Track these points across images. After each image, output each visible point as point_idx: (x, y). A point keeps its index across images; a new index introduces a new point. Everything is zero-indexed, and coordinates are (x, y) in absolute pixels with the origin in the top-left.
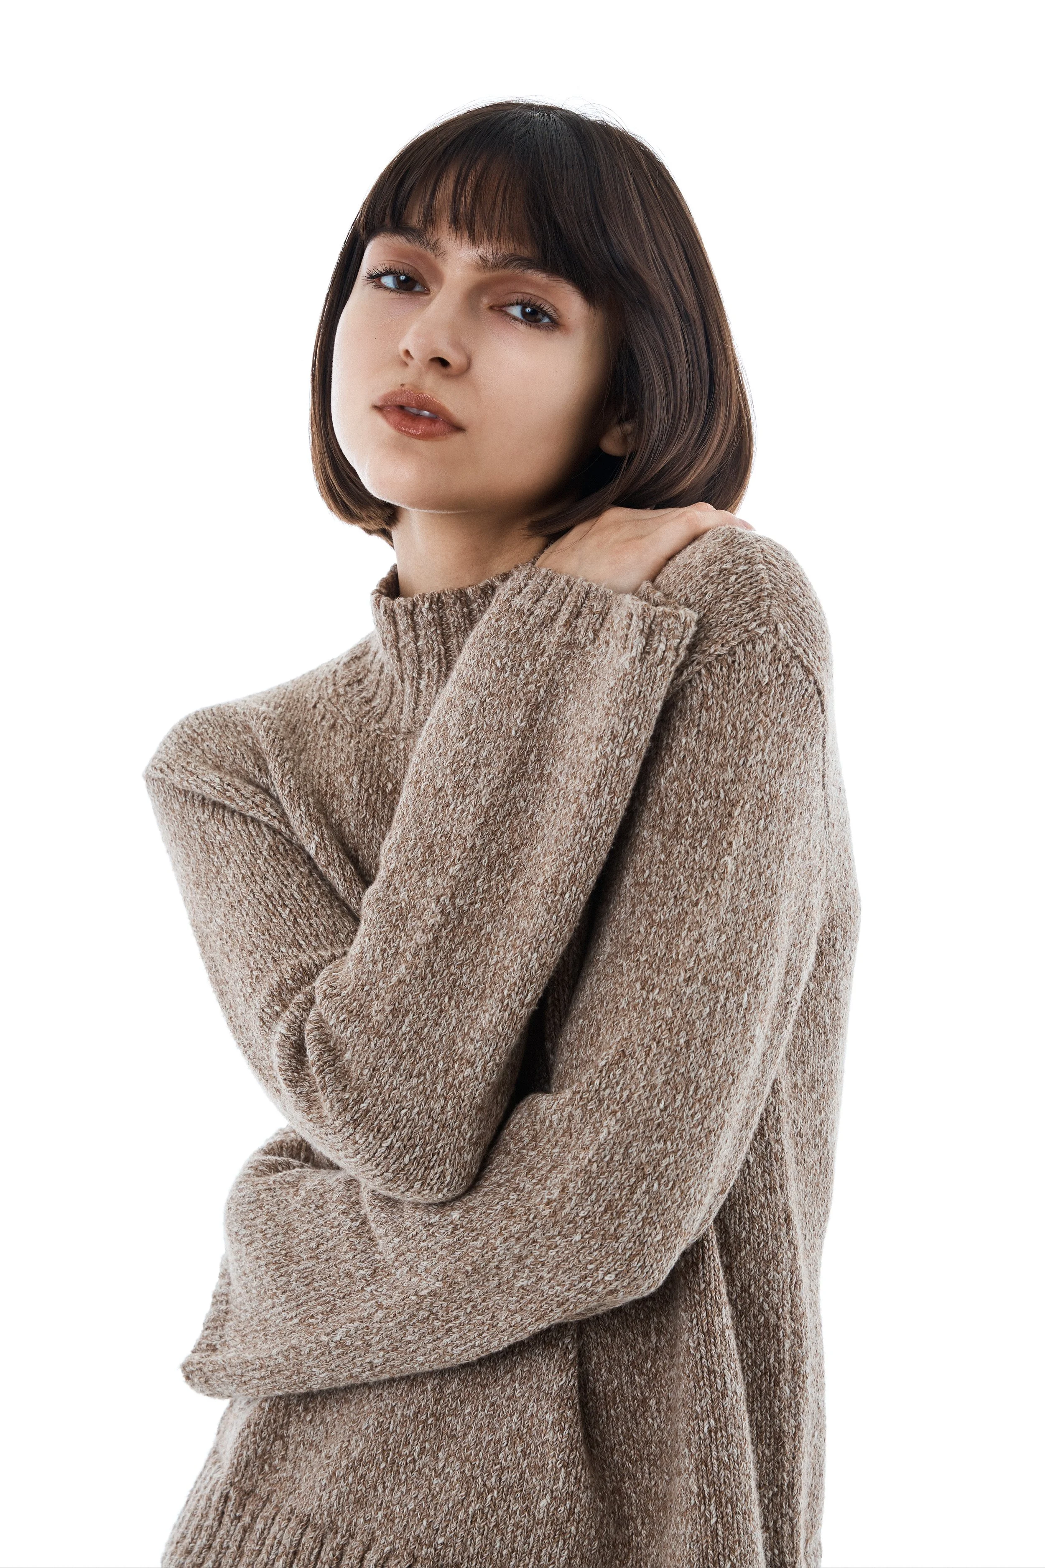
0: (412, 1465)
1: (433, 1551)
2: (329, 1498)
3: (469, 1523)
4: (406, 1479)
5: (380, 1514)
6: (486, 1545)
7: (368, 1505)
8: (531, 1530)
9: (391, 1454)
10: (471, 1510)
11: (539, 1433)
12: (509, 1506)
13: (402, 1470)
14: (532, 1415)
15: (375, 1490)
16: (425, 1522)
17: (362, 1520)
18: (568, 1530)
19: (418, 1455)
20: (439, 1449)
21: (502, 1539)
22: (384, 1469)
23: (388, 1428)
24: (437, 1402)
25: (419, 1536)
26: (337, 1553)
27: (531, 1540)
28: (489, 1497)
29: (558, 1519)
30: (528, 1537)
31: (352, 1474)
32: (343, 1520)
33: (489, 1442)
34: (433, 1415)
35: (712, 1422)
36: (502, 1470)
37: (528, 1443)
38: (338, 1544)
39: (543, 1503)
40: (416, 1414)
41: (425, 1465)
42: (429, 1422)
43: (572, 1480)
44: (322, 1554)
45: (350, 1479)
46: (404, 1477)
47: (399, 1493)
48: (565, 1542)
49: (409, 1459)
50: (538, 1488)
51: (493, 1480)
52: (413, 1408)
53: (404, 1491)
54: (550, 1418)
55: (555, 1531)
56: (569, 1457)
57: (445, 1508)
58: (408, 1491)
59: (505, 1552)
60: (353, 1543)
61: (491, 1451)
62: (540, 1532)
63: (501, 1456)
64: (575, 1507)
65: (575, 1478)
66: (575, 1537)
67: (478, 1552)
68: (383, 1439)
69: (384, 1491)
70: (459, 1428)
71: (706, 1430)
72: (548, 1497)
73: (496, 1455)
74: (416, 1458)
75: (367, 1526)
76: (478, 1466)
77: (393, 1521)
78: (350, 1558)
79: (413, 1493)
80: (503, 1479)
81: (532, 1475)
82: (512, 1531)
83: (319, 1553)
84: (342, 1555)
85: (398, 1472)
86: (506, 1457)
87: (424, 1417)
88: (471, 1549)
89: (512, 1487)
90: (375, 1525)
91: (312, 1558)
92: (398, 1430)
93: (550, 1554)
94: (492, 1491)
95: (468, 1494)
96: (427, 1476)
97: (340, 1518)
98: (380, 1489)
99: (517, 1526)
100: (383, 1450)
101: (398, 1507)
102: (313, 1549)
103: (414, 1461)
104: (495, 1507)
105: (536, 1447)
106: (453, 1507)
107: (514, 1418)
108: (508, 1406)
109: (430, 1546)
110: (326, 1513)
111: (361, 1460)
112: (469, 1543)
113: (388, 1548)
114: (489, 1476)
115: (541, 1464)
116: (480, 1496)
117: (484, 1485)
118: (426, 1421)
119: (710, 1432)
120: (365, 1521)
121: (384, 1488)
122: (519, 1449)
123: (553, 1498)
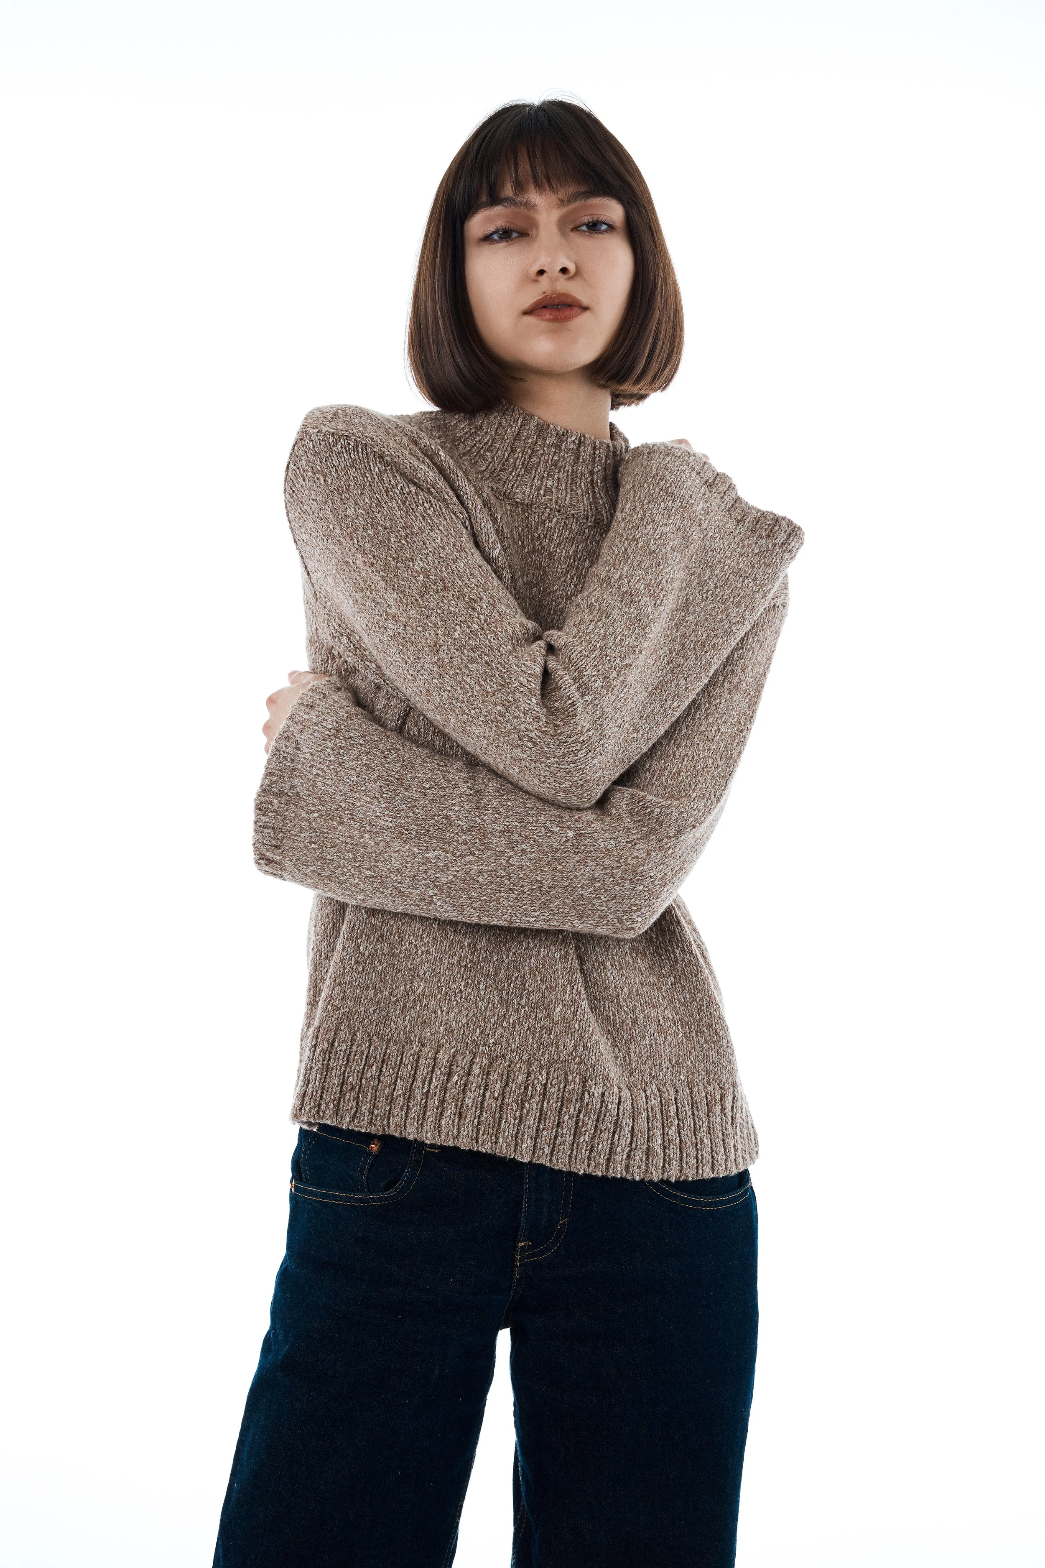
0: (460, 995)
1: (487, 1048)
2: (404, 1022)
3: (510, 1028)
4: (457, 1004)
5: (442, 1028)
6: (523, 1042)
7: (432, 1023)
8: (552, 1030)
9: (444, 989)
10: (511, 1021)
11: (551, 966)
12: (536, 1016)
13: (453, 998)
14: (544, 956)
15: (436, 1013)
16: (478, 1030)
17: (429, 1034)
18: (573, 1026)
19: (464, 988)
20: (479, 983)
21: (533, 1038)
22: (440, 999)
23: (440, 972)
24: (473, 953)
25: (475, 1040)
26: (416, 1057)
27: (552, 1037)
28: (523, 1011)
29: (567, 1019)
30: (550, 1034)
31: (419, 1005)
32: (415, 1036)
33: (517, 978)
34: (471, 961)
35: (672, 979)
36: (529, 994)
37: (544, 974)
38: (415, 1052)
39: (558, 1010)
40: (459, 962)
41: (470, 994)
42: (469, 966)
43: (575, 992)
44: (404, 1059)
45: (418, 1008)
46: (455, 1003)
47: (453, 1014)
48: (572, 1035)
49: (457, 991)
50: (554, 1001)
51: (524, 1000)
52: (456, 958)
53: (457, 1012)
54: (557, 955)
55: (566, 1027)
56: (572, 977)
57: (492, 1021)
58: (460, 1012)
59: (535, 1046)
60: (425, 1050)
61: (519, 983)
62: (557, 1030)
63: (527, 985)
64: (577, 1011)
65: (577, 991)
66: (578, 1031)
67: (518, 1047)
68: (437, 980)
69: (442, 1013)
70: (491, 969)
71: (670, 983)
72: (560, 1005)
73: (523, 984)
74: (463, 989)
75: (433, 1037)
76: (512, 993)
77: (452, 1032)
78: (426, 1059)
79: (465, 1013)
80: (531, 999)
81: (549, 993)
82: (540, 1032)
83: (402, 1058)
84: (419, 1058)
85: (451, 1000)
86: (530, 985)
87: (465, 963)
88: (513, 1045)
89: (537, 1003)
90: (440, 1036)
91: (398, 1062)
92: (447, 973)
93: (564, 1044)
94: (524, 1007)
95: (508, 1010)
96: (473, 1001)
97: (413, 1034)
98: (439, 1012)
99: (542, 1028)
100: (438, 987)
101: (454, 1023)
102: (397, 1056)
103: (461, 992)
104: (527, 1017)
105: (550, 975)
106: (497, 1019)
107: (532, 961)
108: (527, 953)
109: (485, 1044)
110: (402, 1032)
111: (424, 995)
112: (511, 1041)
113: (453, 1051)
114: (521, 998)
115: (554, 985)
116: (517, 1011)
117: (519, 1004)
118: (466, 966)
119: (672, 984)
120: (431, 1035)
121: (442, 1012)
122: (539, 979)
123: (564, 1005)
